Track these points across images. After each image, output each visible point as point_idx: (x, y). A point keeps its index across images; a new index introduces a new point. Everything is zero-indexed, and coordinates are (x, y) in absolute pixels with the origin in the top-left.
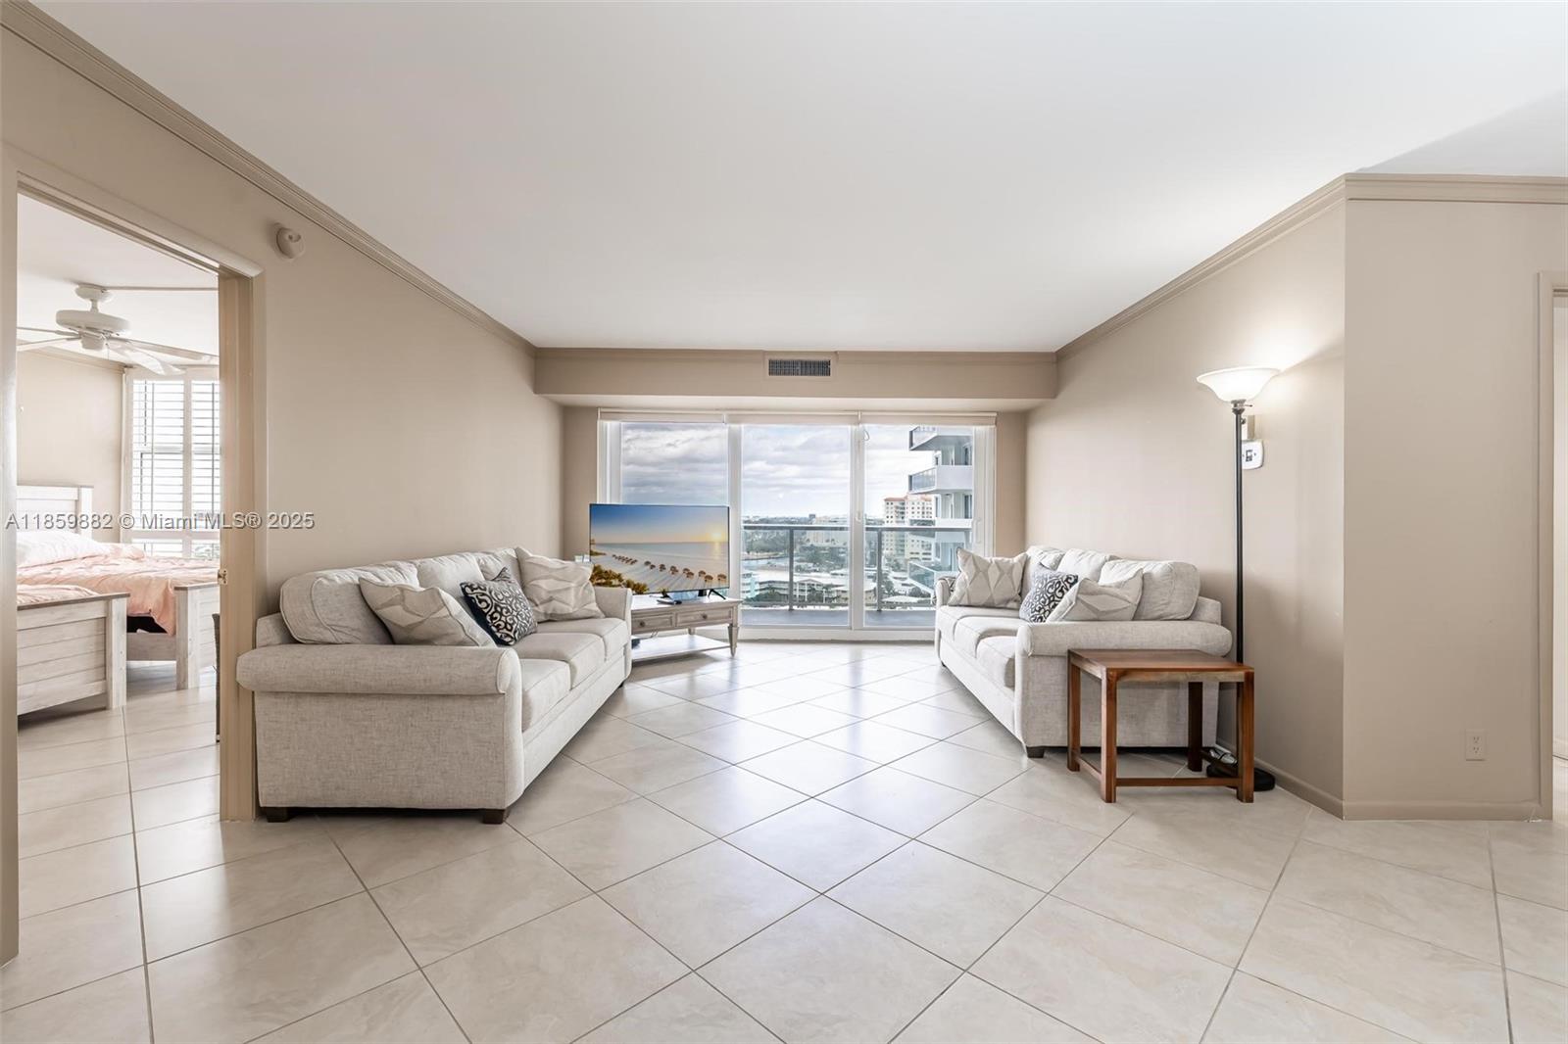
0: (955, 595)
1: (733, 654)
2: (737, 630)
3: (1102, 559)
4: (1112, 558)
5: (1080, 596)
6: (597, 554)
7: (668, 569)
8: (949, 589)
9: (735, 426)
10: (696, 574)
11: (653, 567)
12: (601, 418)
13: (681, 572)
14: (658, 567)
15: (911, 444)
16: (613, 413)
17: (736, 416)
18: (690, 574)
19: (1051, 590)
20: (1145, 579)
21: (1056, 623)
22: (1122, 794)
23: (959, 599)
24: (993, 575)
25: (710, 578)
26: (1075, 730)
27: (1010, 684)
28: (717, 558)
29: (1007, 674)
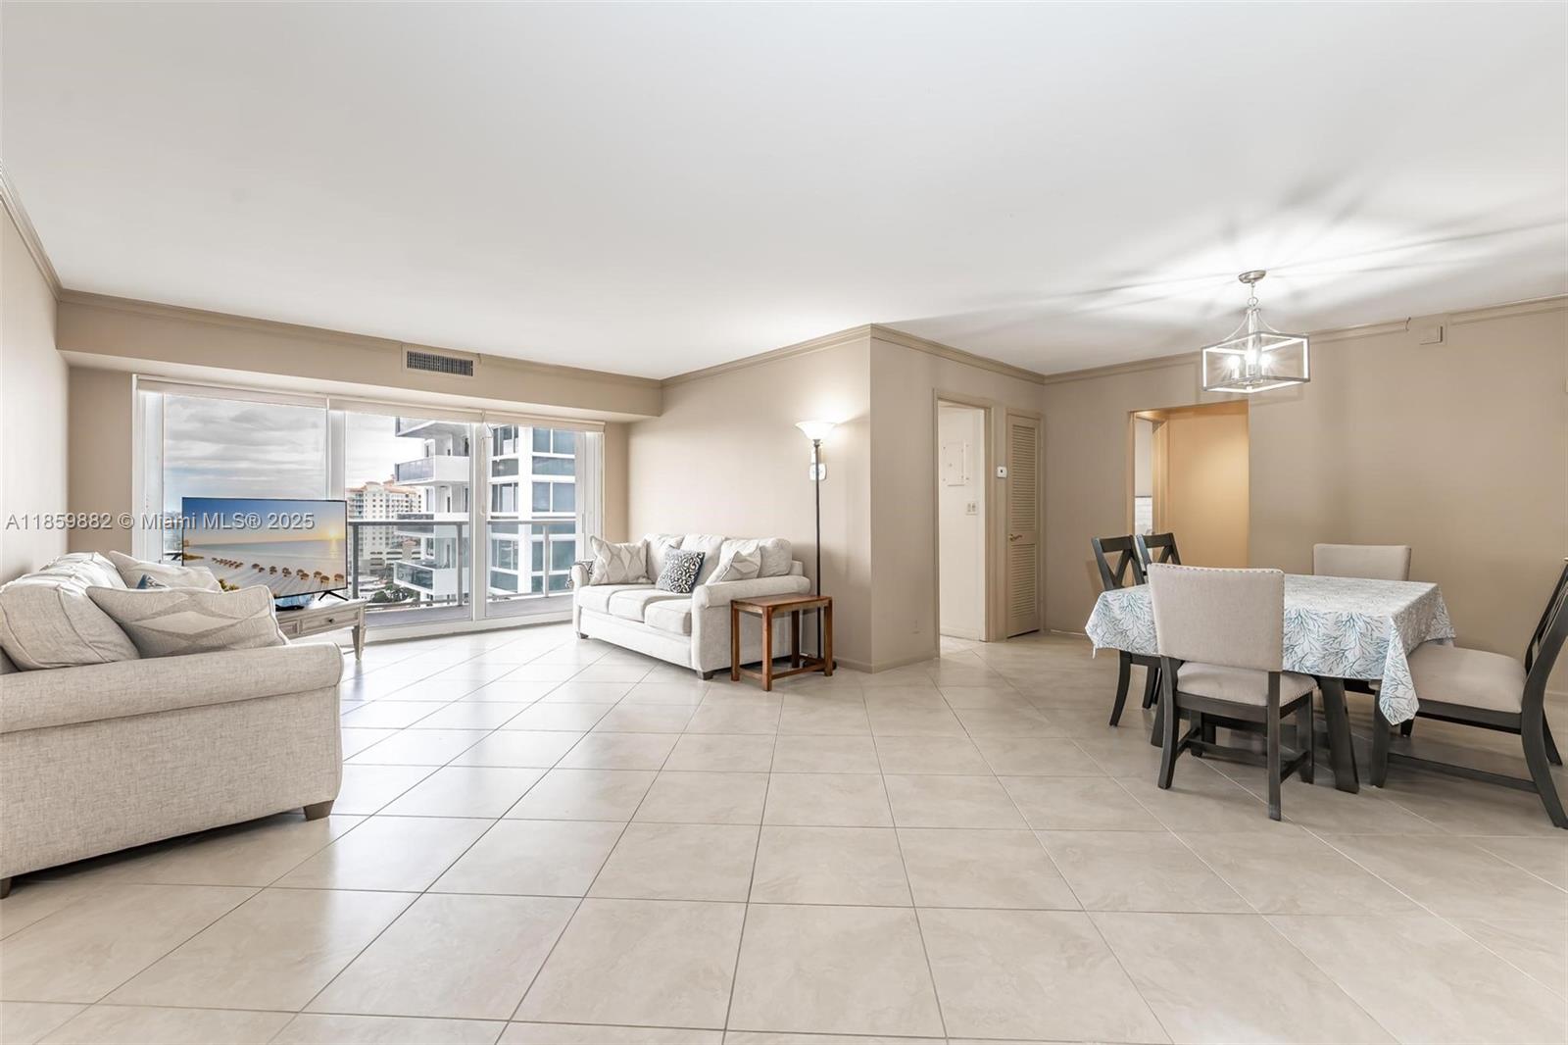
0: (596, 575)
1: (358, 658)
2: (364, 632)
3: (719, 541)
4: (727, 539)
5: (735, 565)
6: (192, 558)
7: (280, 571)
8: (587, 572)
9: (337, 413)
10: (311, 575)
11: (261, 569)
12: (138, 387)
13: (294, 574)
14: (268, 569)
15: (398, 429)
16: (152, 382)
17: (339, 402)
18: (304, 576)
19: (686, 565)
20: (762, 550)
21: (717, 583)
22: (776, 686)
23: (599, 578)
24: (626, 557)
25: (327, 578)
26: (736, 653)
27: (688, 631)
28: (333, 557)
29: (684, 625)
